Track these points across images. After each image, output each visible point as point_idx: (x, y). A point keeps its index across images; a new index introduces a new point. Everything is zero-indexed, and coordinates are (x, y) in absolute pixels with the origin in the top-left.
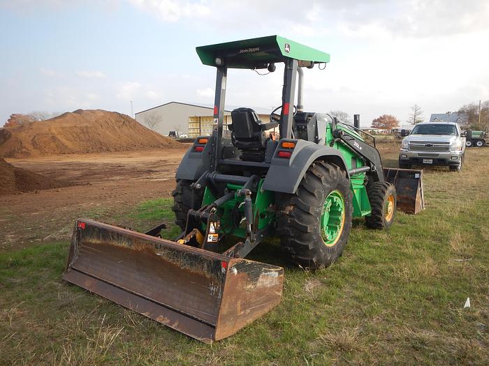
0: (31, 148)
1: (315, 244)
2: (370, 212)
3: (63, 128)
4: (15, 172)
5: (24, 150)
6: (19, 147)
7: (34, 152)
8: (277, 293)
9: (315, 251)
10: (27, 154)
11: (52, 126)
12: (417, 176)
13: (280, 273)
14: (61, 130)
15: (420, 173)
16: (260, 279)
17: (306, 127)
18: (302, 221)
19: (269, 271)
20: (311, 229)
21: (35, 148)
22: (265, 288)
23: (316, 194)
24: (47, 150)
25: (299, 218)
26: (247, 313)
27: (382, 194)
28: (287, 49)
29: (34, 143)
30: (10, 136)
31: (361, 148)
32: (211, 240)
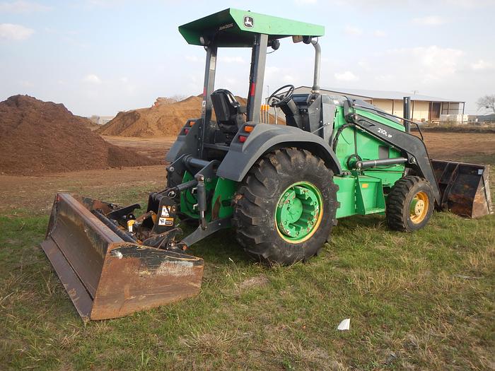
0: (155, 128)
1: (264, 238)
2: (383, 210)
3: (185, 111)
4: (110, 149)
5: (149, 130)
6: (145, 127)
7: (157, 132)
8: (192, 284)
9: (265, 246)
10: (151, 134)
11: (176, 109)
12: (480, 172)
13: (196, 263)
14: (183, 113)
15: (483, 168)
16: (161, 267)
17: (307, 110)
18: (248, 212)
19: (178, 260)
20: (257, 222)
21: (159, 129)
22: (171, 277)
23: (266, 184)
24: (169, 131)
25: (245, 209)
26: (140, 299)
27: (405, 191)
28: (248, 22)
29: (159, 124)
30: (139, 117)
31: (390, 136)
32: (164, 224)
